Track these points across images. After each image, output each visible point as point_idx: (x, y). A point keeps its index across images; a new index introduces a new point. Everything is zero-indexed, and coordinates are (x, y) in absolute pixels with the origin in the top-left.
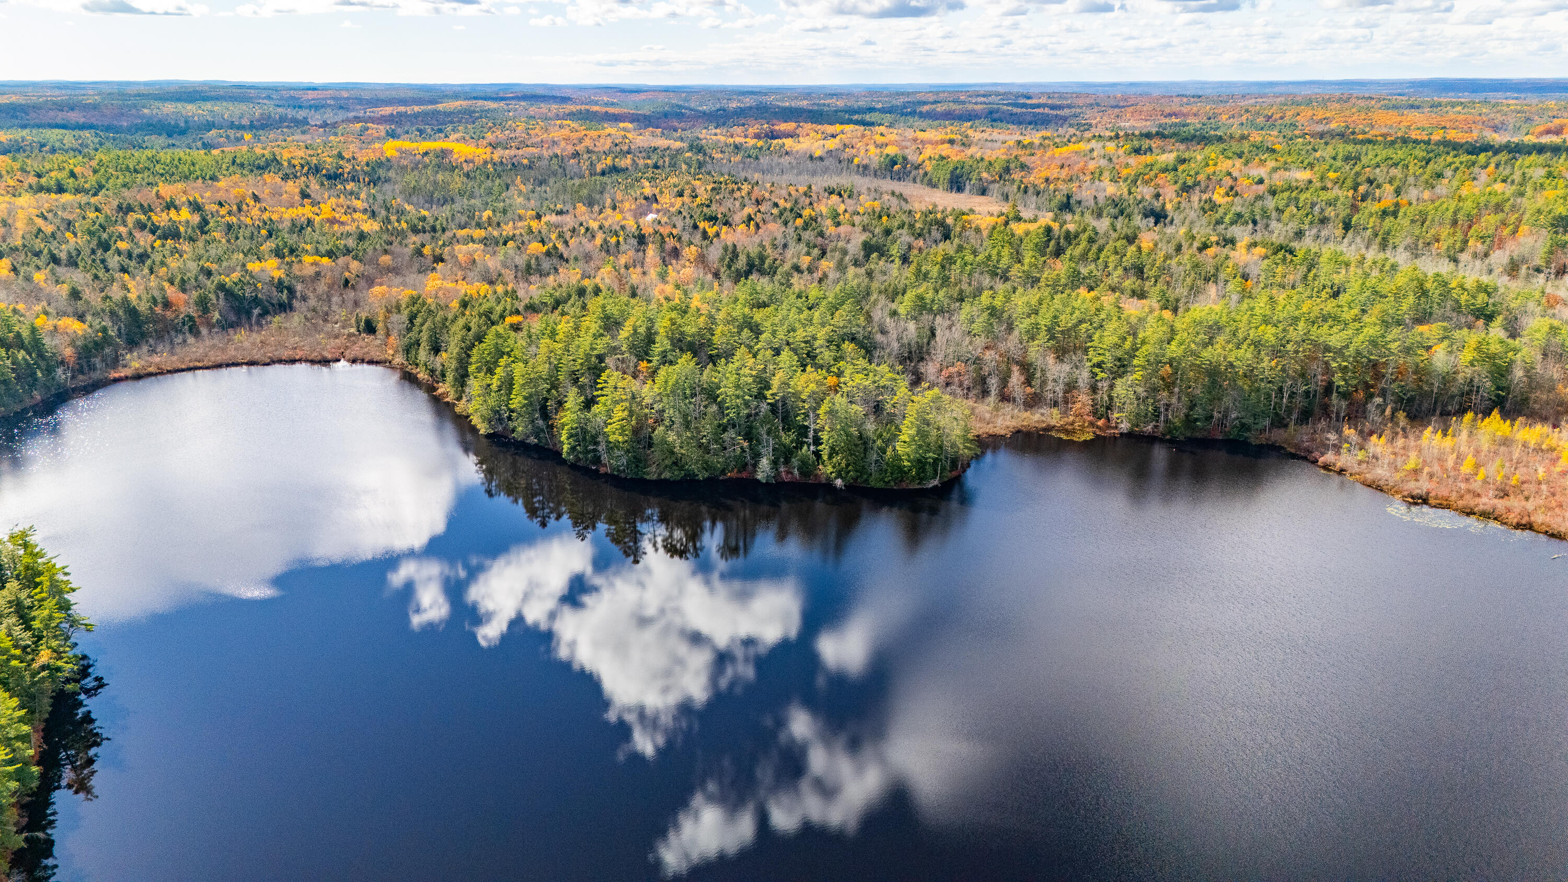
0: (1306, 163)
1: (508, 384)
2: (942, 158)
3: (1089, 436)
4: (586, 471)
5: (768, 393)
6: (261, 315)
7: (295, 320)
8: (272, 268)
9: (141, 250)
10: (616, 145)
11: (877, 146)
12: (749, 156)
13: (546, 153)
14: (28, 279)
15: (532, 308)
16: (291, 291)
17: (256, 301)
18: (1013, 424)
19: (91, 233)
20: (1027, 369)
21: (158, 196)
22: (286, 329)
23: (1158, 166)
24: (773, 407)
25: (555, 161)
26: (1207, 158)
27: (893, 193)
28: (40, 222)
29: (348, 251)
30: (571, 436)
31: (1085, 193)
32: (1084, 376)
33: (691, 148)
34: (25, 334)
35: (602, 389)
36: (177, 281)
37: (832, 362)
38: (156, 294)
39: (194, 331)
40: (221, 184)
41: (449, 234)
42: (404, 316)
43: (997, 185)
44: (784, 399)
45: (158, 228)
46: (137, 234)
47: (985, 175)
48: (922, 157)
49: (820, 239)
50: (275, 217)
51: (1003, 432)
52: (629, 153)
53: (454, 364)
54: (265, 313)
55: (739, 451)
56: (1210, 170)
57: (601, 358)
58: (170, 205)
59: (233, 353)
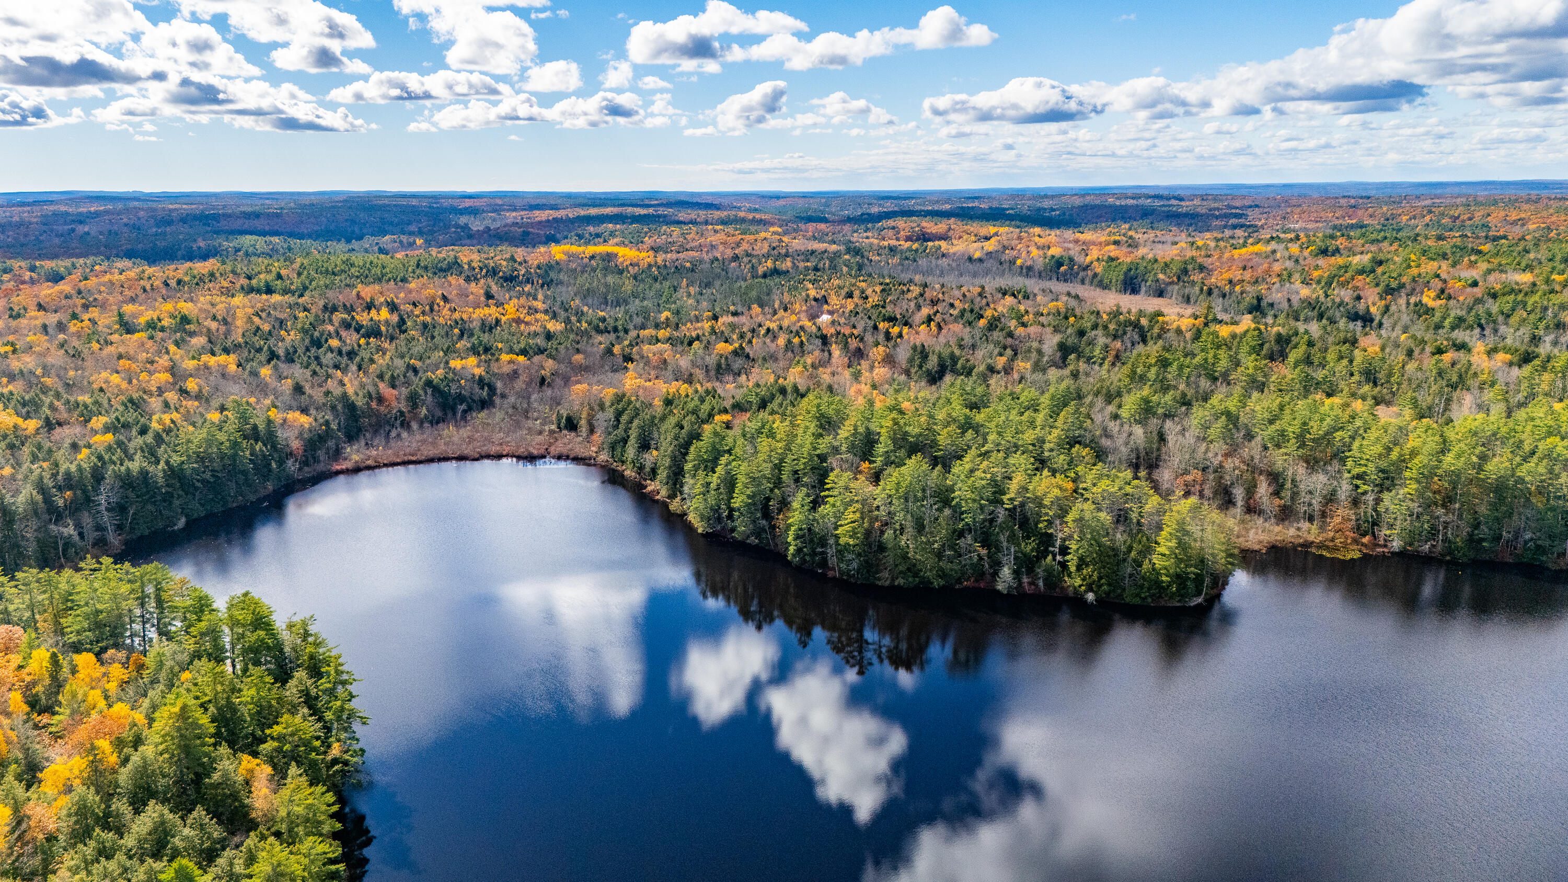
0: (1523, 264)
1: (730, 483)
2: (1112, 259)
3: (1357, 555)
4: (813, 573)
5: (1005, 498)
6: (465, 412)
7: (497, 415)
8: (471, 365)
9: (349, 348)
10: (774, 249)
11: (1038, 248)
12: (907, 259)
13: (706, 257)
14: (255, 374)
15: (739, 407)
16: (492, 389)
17: (460, 398)
18: (1265, 538)
19: (304, 331)
20: (1275, 478)
21: (358, 296)
22: (488, 424)
23: (1354, 267)
24: (1012, 511)
25: (716, 264)
26: (1407, 260)
27: (1069, 294)
28: (256, 320)
29: (541, 351)
30: (797, 537)
31: (1277, 296)
32: (1344, 490)
33: (848, 251)
34: (262, 427)
35: (828, 489)
36: (387, 377)
37: (1066, 467)
38: (371, 389)
39: (405, 425)
40: (412, 285)
41: (633, 333)
42: (610, 414)
43: (1176, 287)
44: (1022, 505)
45: (362, 326)
46: (343, 333)
47: (1161, 276)
48: (1088, 259)
49: (1009, 340)
50: (465, 317)
51: (1256, 547)
52: (787, 255)
53: (667, 462)
54: (470, 409)
55: (975, 559)
56: (1414, 271)
57: (823, 458)
58: (369, 307)
59: (443, 447)
